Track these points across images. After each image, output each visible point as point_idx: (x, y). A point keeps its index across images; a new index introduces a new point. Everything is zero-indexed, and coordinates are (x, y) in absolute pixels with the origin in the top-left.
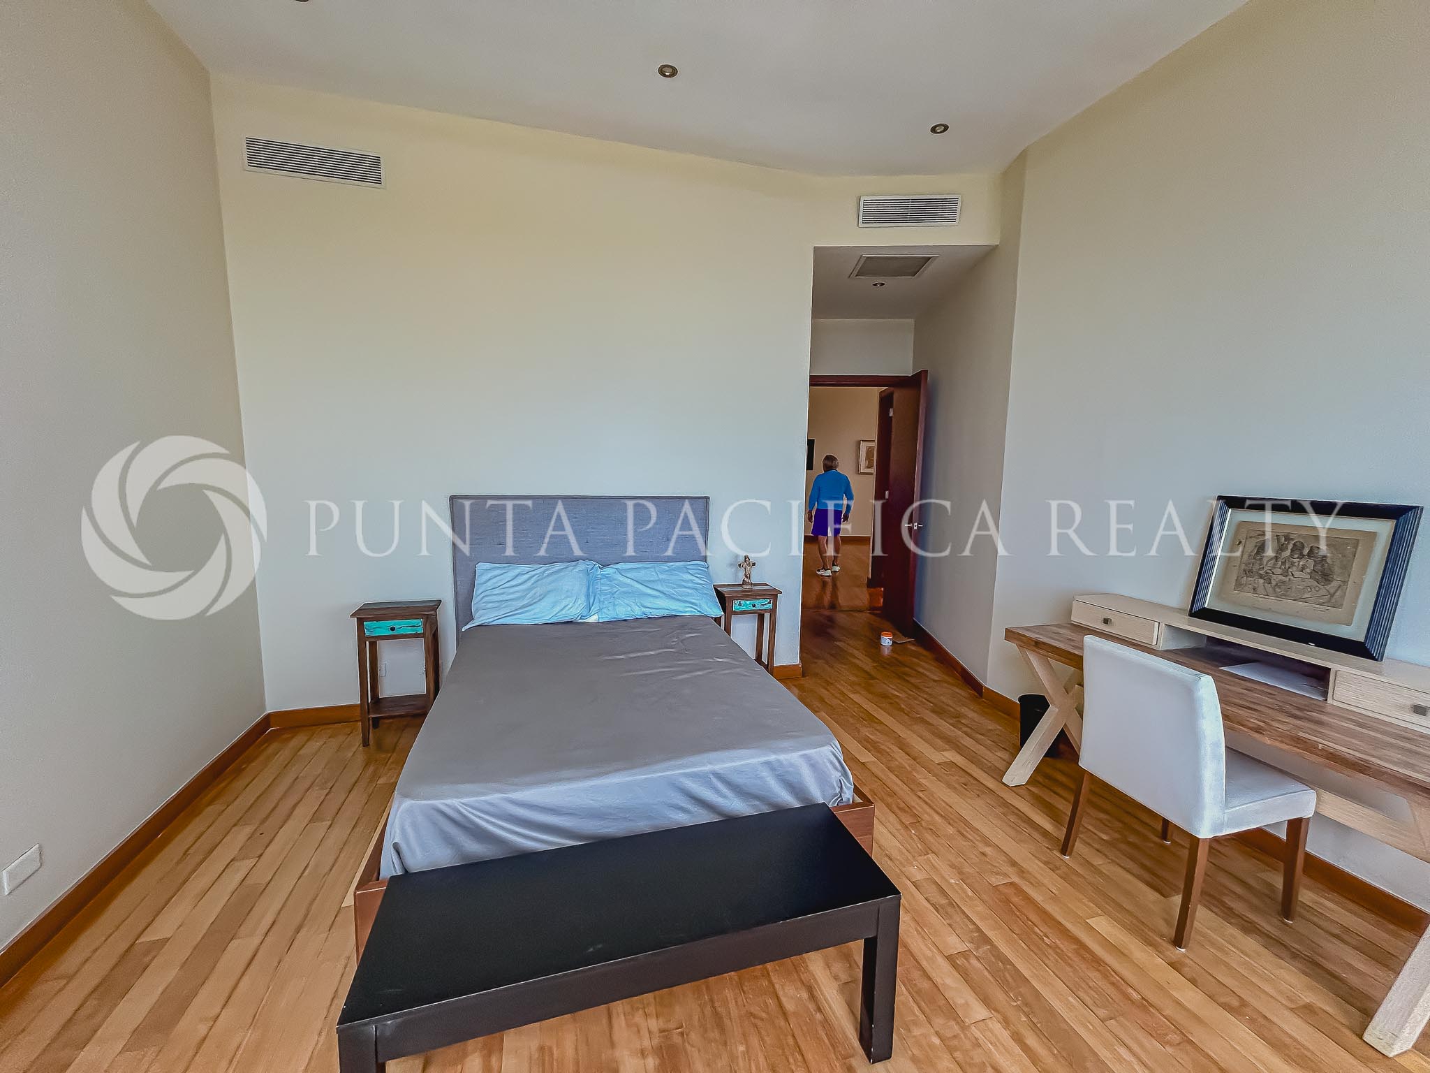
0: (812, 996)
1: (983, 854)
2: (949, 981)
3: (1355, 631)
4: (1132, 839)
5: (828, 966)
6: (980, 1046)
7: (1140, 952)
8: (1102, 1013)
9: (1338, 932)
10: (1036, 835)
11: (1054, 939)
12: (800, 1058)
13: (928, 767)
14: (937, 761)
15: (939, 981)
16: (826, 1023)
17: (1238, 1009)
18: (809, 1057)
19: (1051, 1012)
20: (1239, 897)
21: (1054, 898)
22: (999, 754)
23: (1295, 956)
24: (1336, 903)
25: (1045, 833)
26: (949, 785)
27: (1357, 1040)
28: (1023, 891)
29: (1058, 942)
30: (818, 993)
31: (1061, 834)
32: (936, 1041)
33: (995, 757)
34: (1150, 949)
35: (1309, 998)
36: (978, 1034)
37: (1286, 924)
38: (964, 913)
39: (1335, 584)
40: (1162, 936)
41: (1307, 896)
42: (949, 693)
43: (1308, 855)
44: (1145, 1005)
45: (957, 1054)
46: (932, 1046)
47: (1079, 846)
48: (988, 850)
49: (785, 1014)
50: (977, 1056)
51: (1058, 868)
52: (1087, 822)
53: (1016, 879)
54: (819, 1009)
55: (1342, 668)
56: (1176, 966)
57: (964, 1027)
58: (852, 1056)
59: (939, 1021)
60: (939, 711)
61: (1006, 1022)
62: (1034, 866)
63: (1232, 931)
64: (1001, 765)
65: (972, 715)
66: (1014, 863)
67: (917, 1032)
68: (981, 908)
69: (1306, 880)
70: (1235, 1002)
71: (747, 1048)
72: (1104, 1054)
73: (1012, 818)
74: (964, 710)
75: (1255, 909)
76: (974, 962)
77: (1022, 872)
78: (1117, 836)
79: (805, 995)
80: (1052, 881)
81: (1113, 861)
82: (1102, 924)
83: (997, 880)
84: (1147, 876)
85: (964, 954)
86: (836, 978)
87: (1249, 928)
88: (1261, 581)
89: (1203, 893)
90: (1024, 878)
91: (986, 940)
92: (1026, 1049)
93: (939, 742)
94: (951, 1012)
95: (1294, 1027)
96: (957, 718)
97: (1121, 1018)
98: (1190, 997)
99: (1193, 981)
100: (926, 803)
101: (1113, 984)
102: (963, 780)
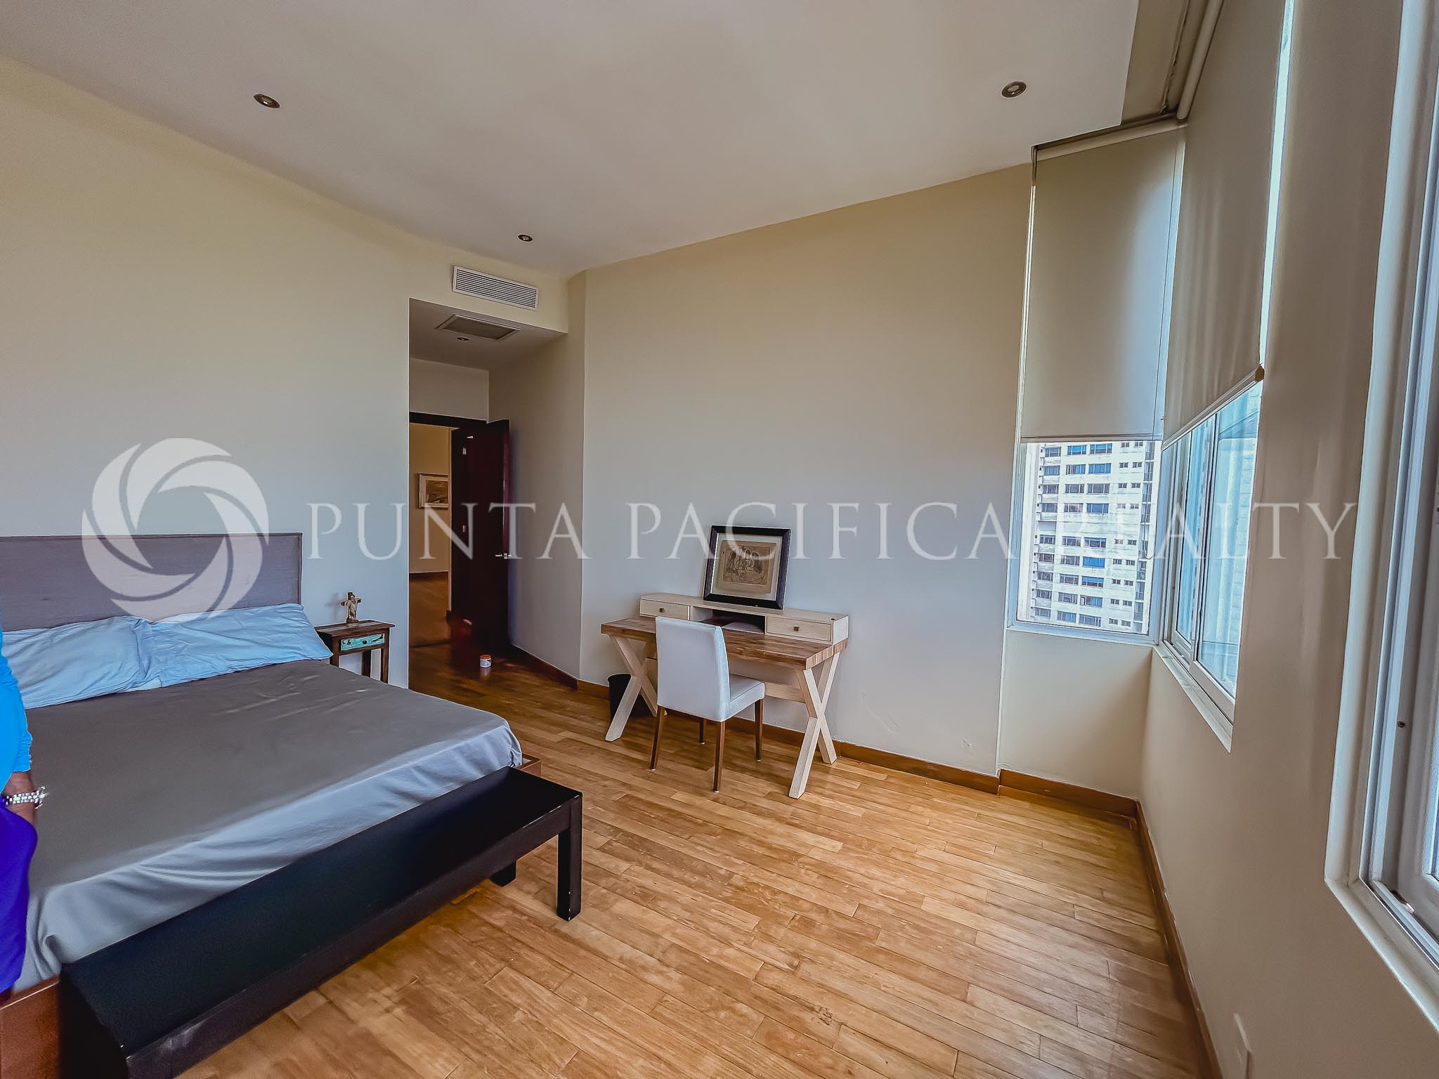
0: (515, 910)
1: (605, 786)
2: (603, 860)
3: (771, 597)
4: (686, 747)
5: (520, 889)
6: (628, 881)
7: (698, 801)
8: (686, 836)
9: (777, 757)
10: (633, 764)
11: (656, 813)
12: (520, 944)
13: (550, 746)
14: (556, 741)
15: (597, 863)
16: (532, 919)
17: (744, 806)
18: (526, 940)
19: (663, 848)
20: (739, 758)
21: (652, 793)
22: (599, 724)
23: (762, 774)
24: (776, 745)
25: (638, 761)
26: (569, 753)
27: (786, 797)
28: (633, 797)
29: (658, 814)
30: (519, 907)
31: (649, 759)
32: (604, 891)
33: (598, 726)
34: (703, 798)
35: (769, 790)
36: (627, 876)
37: (758, 762)
38: (602, 822)
39: (763, 572)
40: (707, 789)
41: (765, 746)
42: (552, 692)
43: (763, 725)
44: (705, 823)
45: (618, 891)
46: (603, 895)
47: (660, 762)
48: (606, 783)
49: (500, 930)
50: (629, 886)
51: (649, 777)
52: (662, 748)
53: (629, 792)
54: (524, 914)
55: (769, 615)
56: (715, 800)
57: (617, 877)
58: (555, 924)
59: (603, 882)
60: (548, 707)
61: (640, 863)
62: (637, 782)
63: (737, 774)
64: (601, 731)
65: (572, 703)
66: (624, 784)
67: (591, 893)
68: (612, 815)
69: (764, 740)
70: (743, 804)
71: (478, 961)
72: (691, 853)
73: (618, 759)
74: (567, 702)
75: (744, 760)
76: (615, 844)
77: (630, 787)
78: (677, 749)
79: (510, 912)
80: (647, 785)
81: (679, 763)
82: (679, 796)
83: (616, 798)
84: (697, 764)
85: (609, 843)
86: (529, 893)
87: (743, 770)
88: (734, 574)
89: (724, 761)
90: (633, 790)
91: (618, 830)
92: (652, 869)
93: (554, 728)
94: (609, 874)
95: (765, 804)
96: (562, 709)
97: (696, 835)
98: (723, 810)
99: (724, 804)
100: (557, 769)
101: (689, 821)
102: (578, 747)
